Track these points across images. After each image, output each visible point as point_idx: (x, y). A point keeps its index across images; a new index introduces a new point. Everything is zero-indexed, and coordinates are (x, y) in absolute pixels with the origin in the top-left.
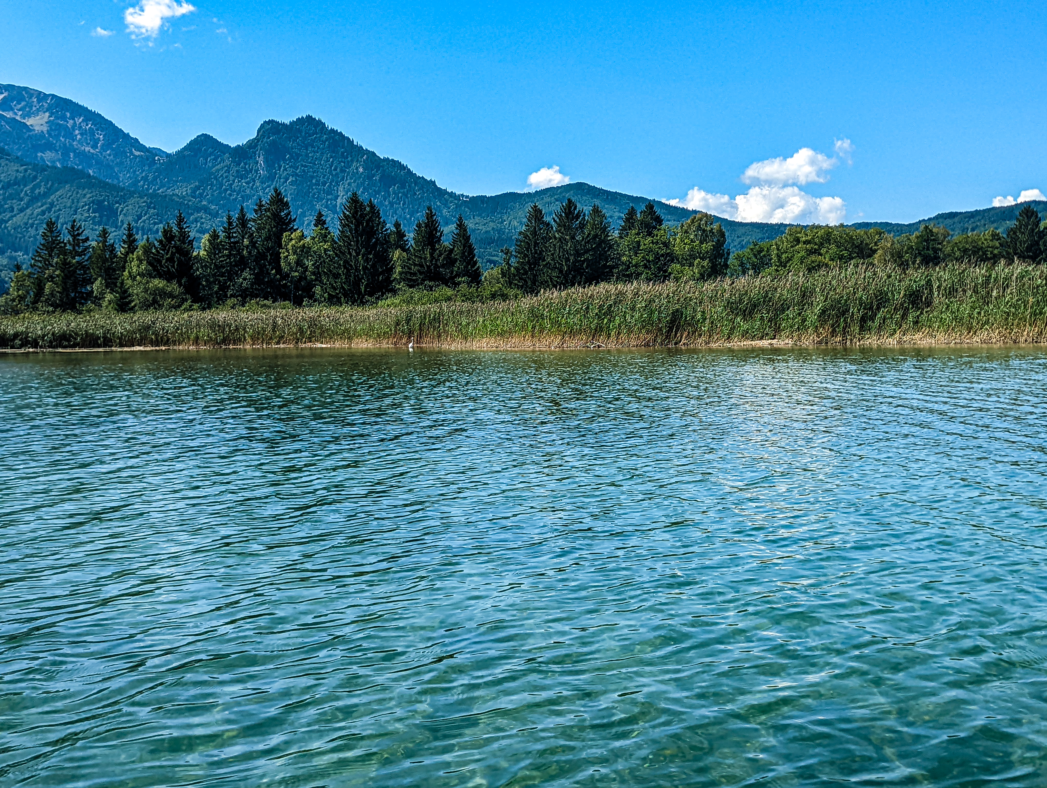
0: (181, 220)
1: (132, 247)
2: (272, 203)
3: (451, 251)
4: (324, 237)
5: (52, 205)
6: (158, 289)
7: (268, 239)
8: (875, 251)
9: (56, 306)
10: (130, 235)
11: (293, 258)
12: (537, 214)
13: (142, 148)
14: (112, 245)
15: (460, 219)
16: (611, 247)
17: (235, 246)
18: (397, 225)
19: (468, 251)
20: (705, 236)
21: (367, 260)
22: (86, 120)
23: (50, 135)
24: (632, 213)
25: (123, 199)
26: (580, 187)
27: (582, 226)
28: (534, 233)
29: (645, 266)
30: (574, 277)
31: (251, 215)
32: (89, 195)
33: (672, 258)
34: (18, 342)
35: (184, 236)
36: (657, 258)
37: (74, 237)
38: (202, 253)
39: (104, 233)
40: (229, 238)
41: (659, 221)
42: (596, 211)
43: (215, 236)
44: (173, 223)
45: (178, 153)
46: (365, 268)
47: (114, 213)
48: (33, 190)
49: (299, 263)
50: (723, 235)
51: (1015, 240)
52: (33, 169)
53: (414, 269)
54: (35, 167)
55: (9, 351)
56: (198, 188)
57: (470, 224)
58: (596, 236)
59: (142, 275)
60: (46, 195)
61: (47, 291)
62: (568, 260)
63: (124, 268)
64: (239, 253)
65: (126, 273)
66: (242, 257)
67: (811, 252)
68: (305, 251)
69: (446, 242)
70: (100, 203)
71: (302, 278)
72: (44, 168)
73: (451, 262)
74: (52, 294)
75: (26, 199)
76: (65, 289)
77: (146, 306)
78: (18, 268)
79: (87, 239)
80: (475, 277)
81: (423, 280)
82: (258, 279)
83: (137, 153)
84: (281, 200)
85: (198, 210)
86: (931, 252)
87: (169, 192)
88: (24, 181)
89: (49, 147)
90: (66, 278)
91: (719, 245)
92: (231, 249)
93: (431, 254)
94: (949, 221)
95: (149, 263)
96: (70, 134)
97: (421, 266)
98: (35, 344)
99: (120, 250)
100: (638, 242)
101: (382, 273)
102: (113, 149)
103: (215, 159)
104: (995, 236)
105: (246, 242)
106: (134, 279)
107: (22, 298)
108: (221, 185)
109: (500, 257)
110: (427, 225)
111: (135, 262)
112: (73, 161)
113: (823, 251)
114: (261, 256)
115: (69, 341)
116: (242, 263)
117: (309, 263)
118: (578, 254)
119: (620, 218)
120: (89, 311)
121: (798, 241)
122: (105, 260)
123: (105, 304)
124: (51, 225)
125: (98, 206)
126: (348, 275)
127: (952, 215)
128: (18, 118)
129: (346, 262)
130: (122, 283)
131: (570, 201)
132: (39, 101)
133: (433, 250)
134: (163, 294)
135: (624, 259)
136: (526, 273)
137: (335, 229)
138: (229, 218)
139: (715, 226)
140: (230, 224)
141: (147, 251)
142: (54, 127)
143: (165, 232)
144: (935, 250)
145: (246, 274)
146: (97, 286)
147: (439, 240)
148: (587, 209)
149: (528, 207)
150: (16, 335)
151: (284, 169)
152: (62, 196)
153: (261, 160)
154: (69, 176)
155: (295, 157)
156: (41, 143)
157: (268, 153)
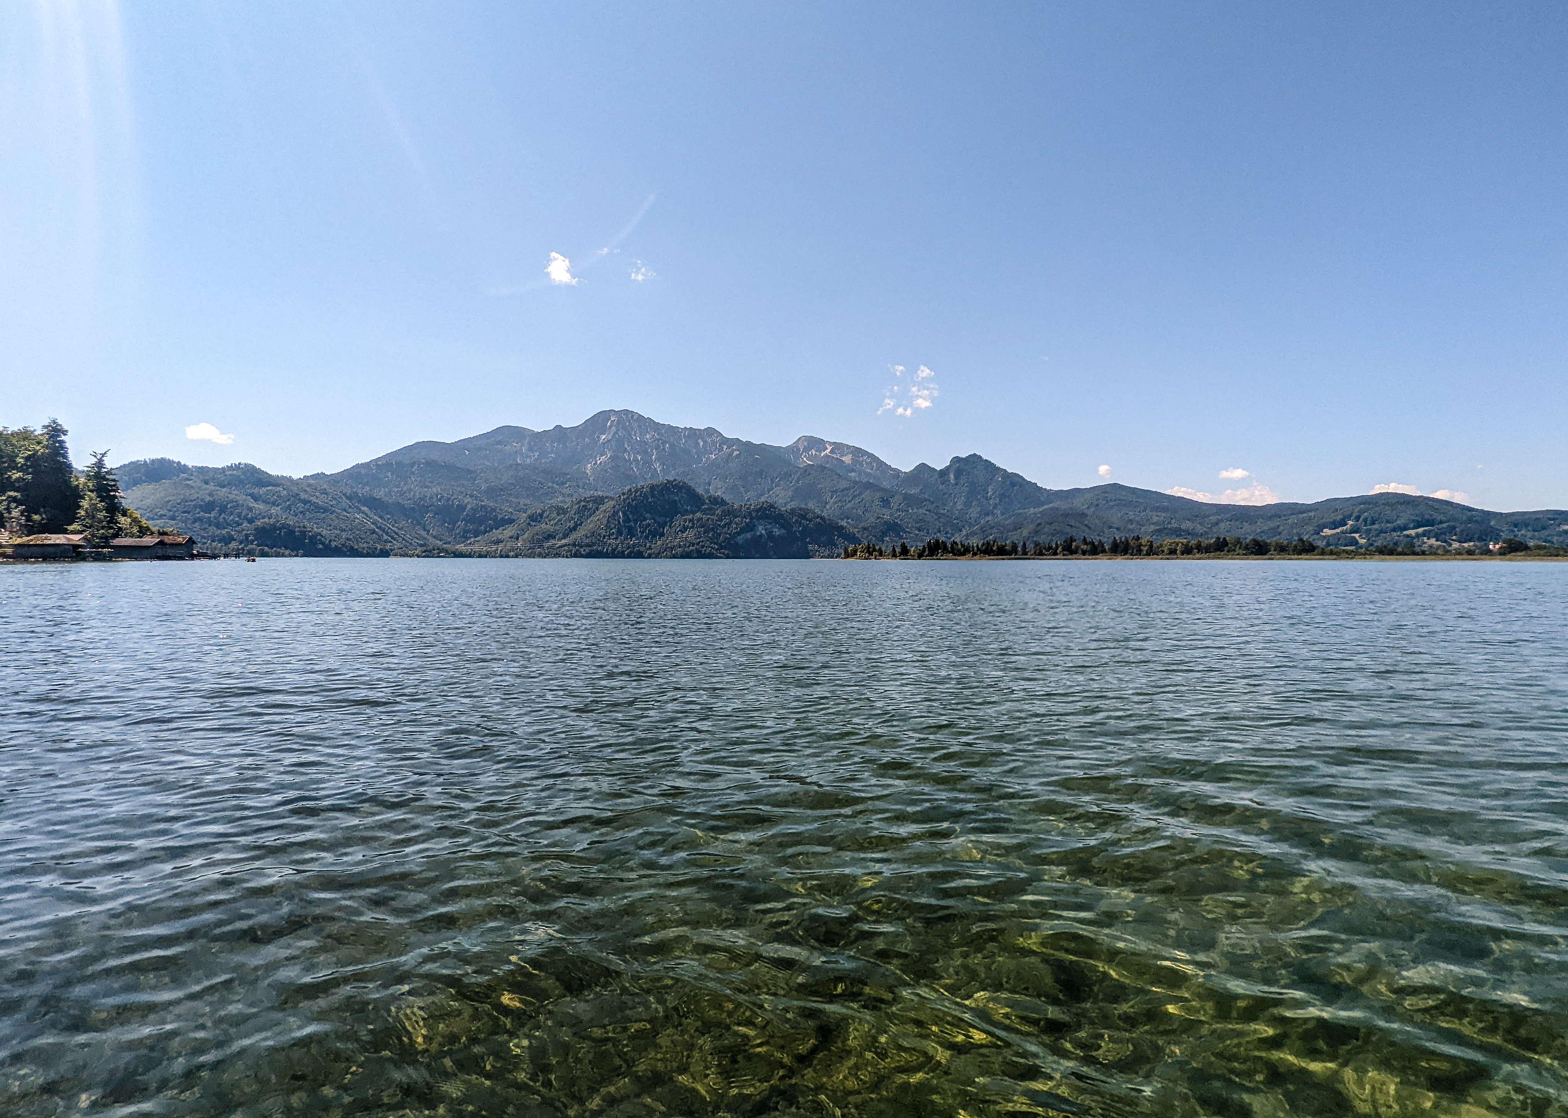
23: (852, 465)
25: (893, 496)
26: (1115, 485)
32: (878, 495)
45: (910, 472)
47: (889, 502)
48: (853, 492)
52: (851, 482)
56: (923, 489)
57: (1058, 504)
60: (859, 495)
70: (883, 498)
83: (891, 472)
87: (909, 491)
89: (853, 470)
94: (1334, 503)
96: (862, 464)
102: (881, 471)
103: (929, 475)
108: (934, 487)
112: (863, 477)
127: (1335, 500)
128: (839, 457)
132: (846, 449)
151: (963, 479)
152: (867, 494)
153: (952, 476)
154: (868, 486)
155: (968, 473)
156: (849, 468)
157: (955, 472)
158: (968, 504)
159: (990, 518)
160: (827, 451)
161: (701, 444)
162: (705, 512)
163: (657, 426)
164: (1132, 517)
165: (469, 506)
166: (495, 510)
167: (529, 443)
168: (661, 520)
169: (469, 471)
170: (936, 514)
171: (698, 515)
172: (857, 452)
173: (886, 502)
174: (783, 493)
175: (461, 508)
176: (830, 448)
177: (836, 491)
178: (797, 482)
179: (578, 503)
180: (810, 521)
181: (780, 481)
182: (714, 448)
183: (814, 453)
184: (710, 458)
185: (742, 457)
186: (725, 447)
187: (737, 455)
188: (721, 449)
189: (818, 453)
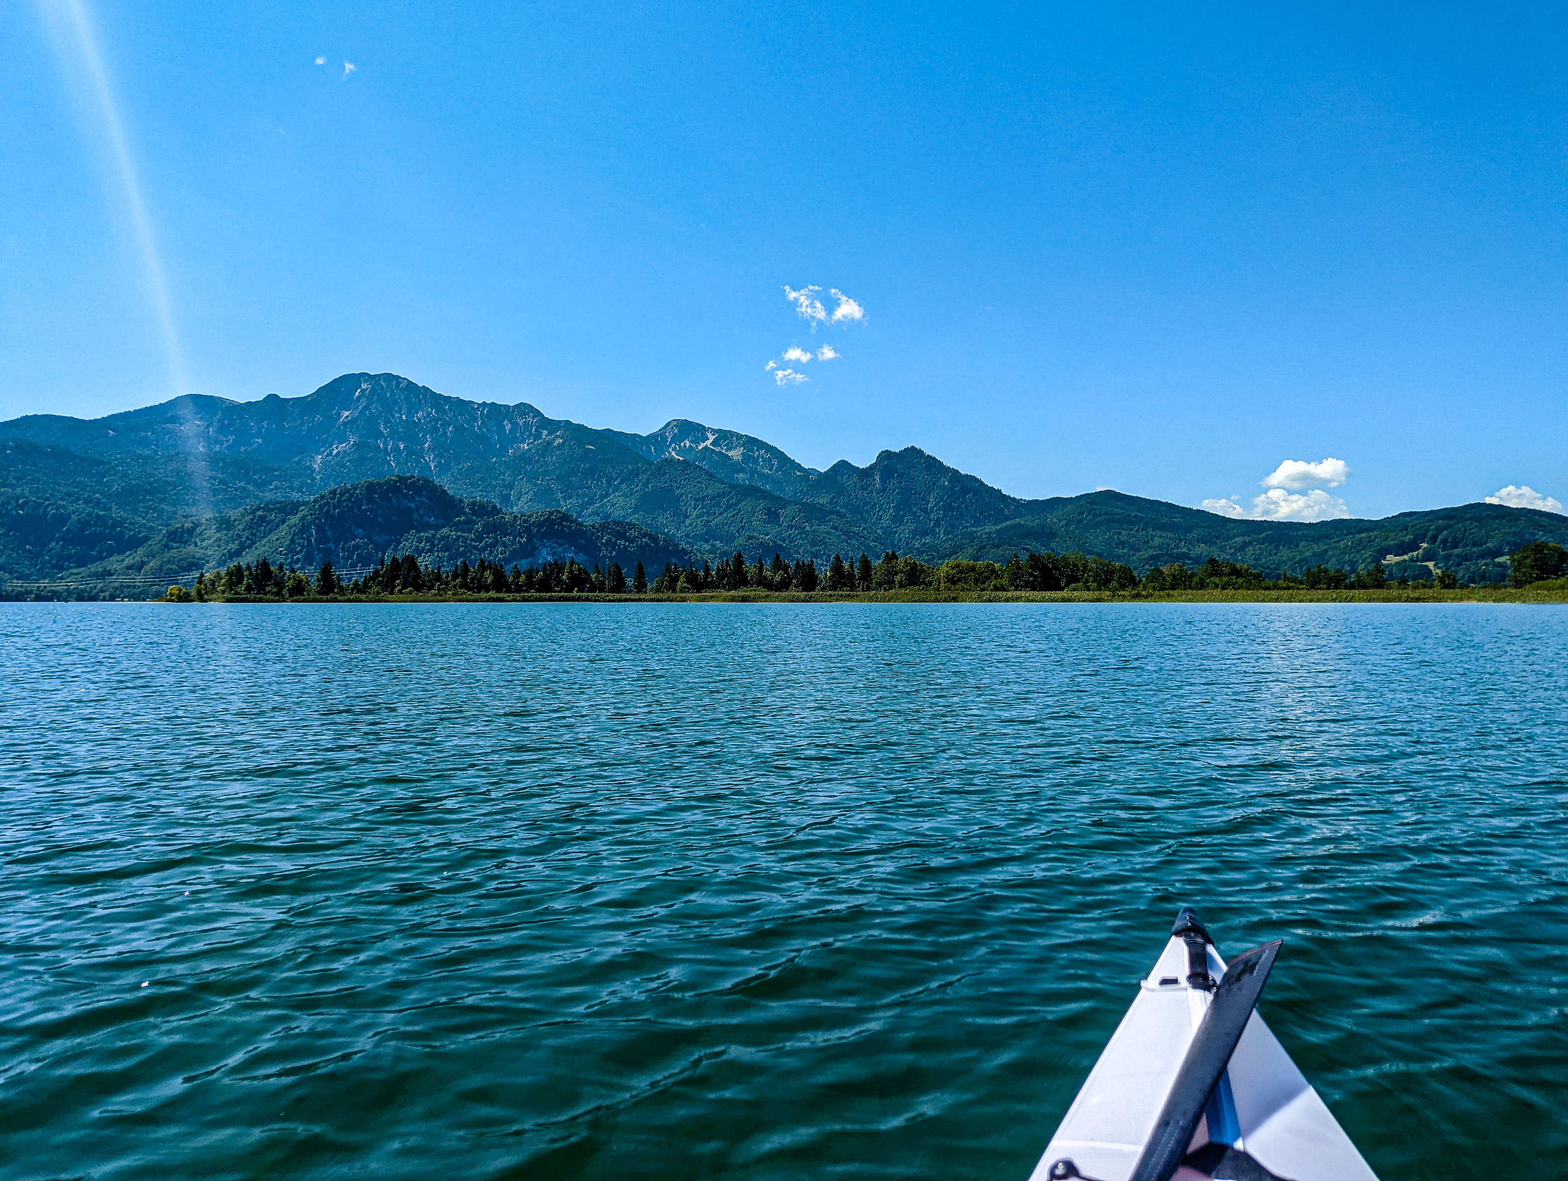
5: (739, 511)
13: (801, 469)
22: (766, 452)
23: (743, 463)
25: (785, 506)
32: (762, 504)
45: (826, 472)
47: (779, 516)
48: (728, 501)
52: (730, 487)
54: (731, 485)
56: (834, 498)
60: (736, 504)
72: (737, 486)
75: (724, 506)
83: (798, 474)
85: (832, 513)
87: (816, 501)
88: (723, 495)
89: (742, 470)
96: (756, 462)
102: (783, 471)
103: (849, 477)
108: (850, 495)
112: (756, 480)
127: (1412, 514)
128: (724, 451)
132: (738, 440)
142: (746, 458)
151: (893, 483)
152: (746, 505)
153: (879, 478)
154: (751, 491)
155: (901, 476)
156: (737, 468)
157: (882, 472)
158: (898, 519)
159: (928, 540)
160: (708, 443)
161: (508, 427)
162: (457, 526)
163: (438, 400)
164: (1123, 539)
165: (74, 517)
166: (121, 524)
167: (221, 421)
168: (381, 539)
169: (98, 463)
170: (846, 533)
171: (445, 531)
172: (751, 443)
173: (772, 516)
174: (621, 502)
175: (61, 519)
176: (712, 438)
177: (703, 499)
178: (646, 485)
179: (253, 512)
180: (631, 541)
181: (621, 483)
182: (528, 433)
183: (688, 445)
184: (519, 448)
185: (567, 448)
186: (545, 432)
187: (559, 444)
188: (538, 436)
189: (694, 445)
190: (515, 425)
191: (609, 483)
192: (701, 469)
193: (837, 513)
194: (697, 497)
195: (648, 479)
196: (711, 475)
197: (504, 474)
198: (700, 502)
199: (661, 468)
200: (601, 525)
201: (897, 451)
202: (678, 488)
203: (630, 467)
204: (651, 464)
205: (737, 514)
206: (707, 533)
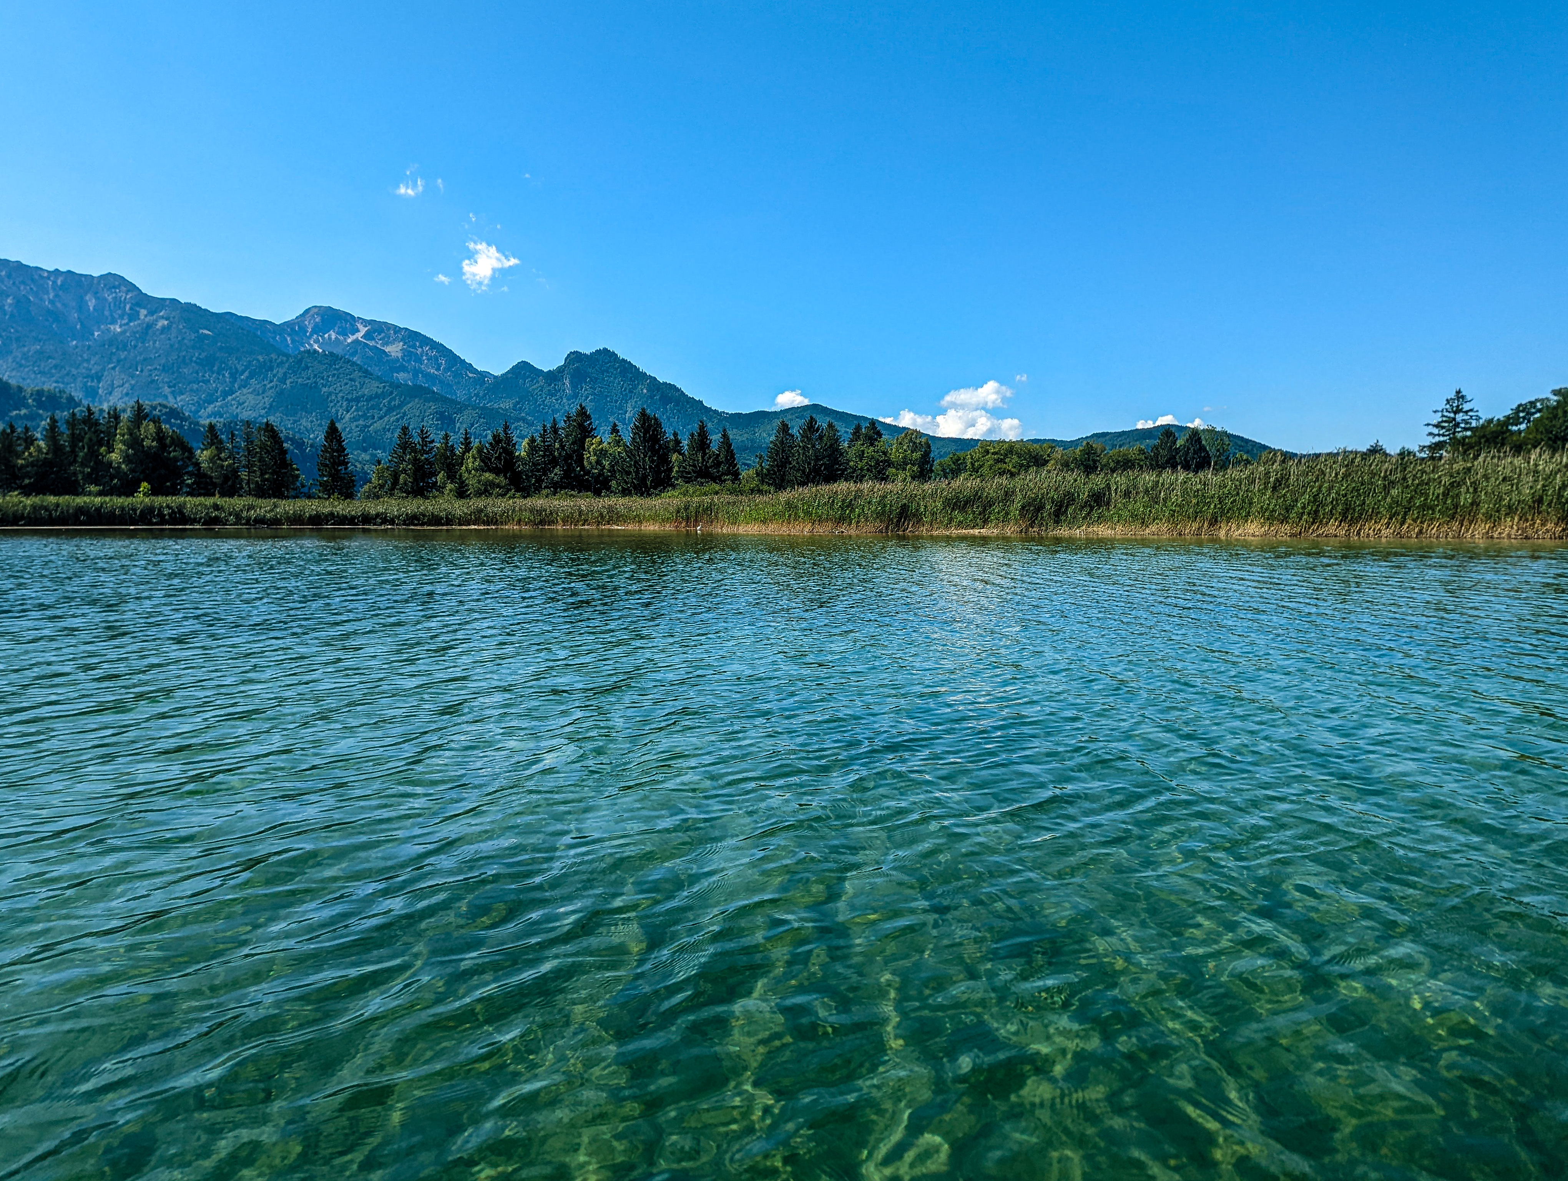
0: (506, 428)
1: (468, 447)
2: (578, 415)
3: (718, 455)
4: (618, 443)
5: (405, 414)
6: (488, 481)
7: (573, 443)
8: (1047, 461)
9: (408, 493)
10: (466, 439)
11: (593, 459)
12: (785, 428)
13: (475, 371)
14: (452, 446)
15: (725, 430)
16: (841, 454)
17: (548, 449)
18: (675, 434)
19: (730, 454)
20: (915, 447)
21: (652, 461)
22: (432, 348)
23: (403, 360)
24: (858, 428)
25: (460, 411)
26: (815, 407)
27: (821, 438)
28: (782, 442)
29: (868, 470)
30: (814, 477)
31: (562, 424)
32: (433, 407)
33: (889, 463)
34: (379, 521)
35: (509, 440)
36: (878, 463)
37: (423, 439)
38: (523, 454)
39: (446, 437)
40: (544, 442)
41: (880, 435)
42: (830, 426)
43: (533, 440)
44: (501, 430)
45: (503, 375)
46: (650, 467)
47: (452, 421)
48: (389, 402)
49: (598, 462)
50: (929, 447)
51: (1157, 455)
52: (390, 386)
53: (689, 469)
54: (392, 385)
55: (372, 527)
56: (518, 403)
57: (731, 434)
58: (831, 445)
59: (476, 470)
60: (400, 406)
61: (401, 481)
62: (809, 464)
63: (462, 464)
64: (551, 454)
65: (463, 468)
66: (554, 457)
67: (998, 461)
68: (602, 453)
69: (714, 448)
70: (442, 413)
71: (601, 474)
72: (398, 386)
73: (718, 464)
74: (405, 484)
75: (384, 409)
76: (415, 480)
77: (479, 494)
78: (379, 462)
79: (433, 441)
80: (736, 475)
81: (696, 477)
82: (567, 474)
83: (472, 376)
84: (585, 413)
85: (518, 420)
86: (1091, 463)
87: (496, 406)
88: (383, 395)
89: (403, 369)
90: (415, 473)
91: (926, 454)
92: (545, 451)
93: (703, 457)
94: (1102, 439)
95: (482, 461)
96: (419, 360)
97: (694, 466)
98: (392, 522)
99: (458, 451)
100: (863, 451)
101: (664, 471)
102: (451, 372)
103: (532, 381)
104: (1141, 451)
105: (557, 445)
106: (470, 473)
107: (382, 486)
108: (536, 401)
109: (753, 460)
110: (699, 435)
111: (471, 460)
112: (421, 381)
113: (1007, 460)
114: (568, 457)
115: (419, 520)
116: (554, 462)
117: (606, 463)
118: (817, 459)
119: (846, 432)
120: (435, 497)
121: (987, 452)
122: (447, 458)
123: (446, 492)
124: (405, 430)
125: (441, 416)
126: (637, 473)
127: (1104, 435)
128: (379, 346)
129: (636, 462)
130: (461, 476)
131: (811, 418)
132: (395, 333)
133: (704, 454)
134: (493, 485)
135: (852, 464)
136: (775, 473)
137: (627, 437)
138: (544, 426)
139: (923, 440)
140: (545, 431)
141: (480, 451)
142: (408, 354)
143: (494, 437)
144: (1095, 461)
145: (557, 470)
146: (440, 477)
147: (709, 446)
148: (825, 425)
149: (777, 423)
150: (378, 515)
151: (585, 388)
152: (413, 407)
153: (567, 382)
154: (418, 392)
155: (593, 380)
156: (396, 366)
157: (573, 377)
160: (359, 335)
161: (92, 303)
172: (413, 338)
173: (446, 421)
174: (251, 400)
176: (363, 330)
177: (357, 400)
178: (283, 380)
181: (251, 377)
182: (120, 312)
183: (333, 337)
184: (108, 330)
185: (174, 331)
186: (143, 312)
187: (164, 327)
188: (134, 316)
189: (341, 338)
190: (101, 300)
191: (233, 376)
192: (354, 364)
193: (524, 420)
194: (350, 397)
195: (285, 374)
196: (366, 371)
197: (88, 361)
198: (354, 403)
199: (301, 361)
200: (224, 424)
201: (588, 353)
202: (324, 386)
203: (261, 358)
204: (287, 356)
205: (402, 418)
206: (364, 441)
